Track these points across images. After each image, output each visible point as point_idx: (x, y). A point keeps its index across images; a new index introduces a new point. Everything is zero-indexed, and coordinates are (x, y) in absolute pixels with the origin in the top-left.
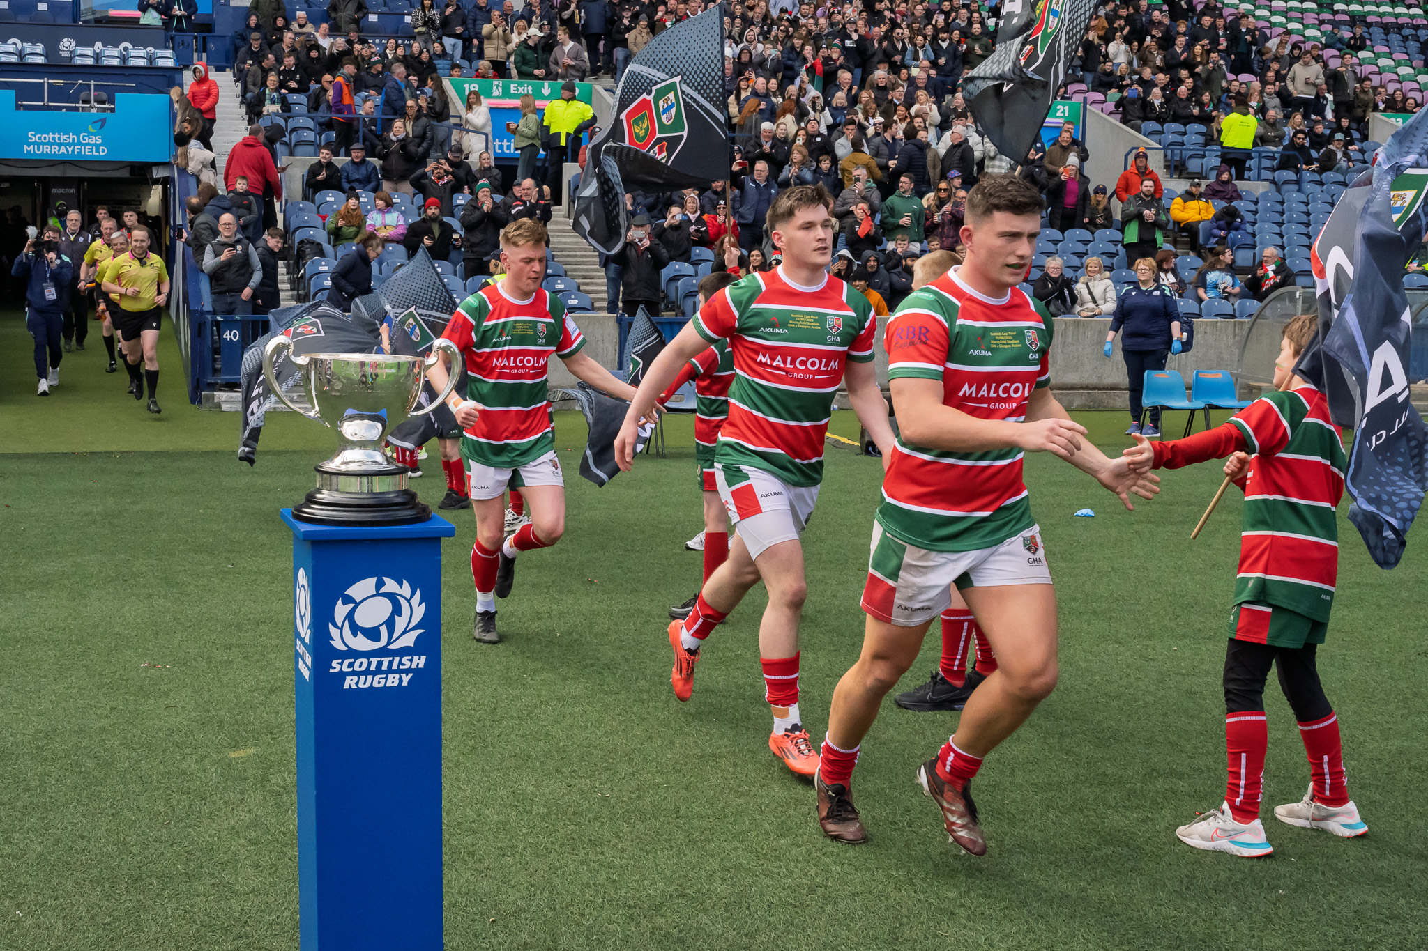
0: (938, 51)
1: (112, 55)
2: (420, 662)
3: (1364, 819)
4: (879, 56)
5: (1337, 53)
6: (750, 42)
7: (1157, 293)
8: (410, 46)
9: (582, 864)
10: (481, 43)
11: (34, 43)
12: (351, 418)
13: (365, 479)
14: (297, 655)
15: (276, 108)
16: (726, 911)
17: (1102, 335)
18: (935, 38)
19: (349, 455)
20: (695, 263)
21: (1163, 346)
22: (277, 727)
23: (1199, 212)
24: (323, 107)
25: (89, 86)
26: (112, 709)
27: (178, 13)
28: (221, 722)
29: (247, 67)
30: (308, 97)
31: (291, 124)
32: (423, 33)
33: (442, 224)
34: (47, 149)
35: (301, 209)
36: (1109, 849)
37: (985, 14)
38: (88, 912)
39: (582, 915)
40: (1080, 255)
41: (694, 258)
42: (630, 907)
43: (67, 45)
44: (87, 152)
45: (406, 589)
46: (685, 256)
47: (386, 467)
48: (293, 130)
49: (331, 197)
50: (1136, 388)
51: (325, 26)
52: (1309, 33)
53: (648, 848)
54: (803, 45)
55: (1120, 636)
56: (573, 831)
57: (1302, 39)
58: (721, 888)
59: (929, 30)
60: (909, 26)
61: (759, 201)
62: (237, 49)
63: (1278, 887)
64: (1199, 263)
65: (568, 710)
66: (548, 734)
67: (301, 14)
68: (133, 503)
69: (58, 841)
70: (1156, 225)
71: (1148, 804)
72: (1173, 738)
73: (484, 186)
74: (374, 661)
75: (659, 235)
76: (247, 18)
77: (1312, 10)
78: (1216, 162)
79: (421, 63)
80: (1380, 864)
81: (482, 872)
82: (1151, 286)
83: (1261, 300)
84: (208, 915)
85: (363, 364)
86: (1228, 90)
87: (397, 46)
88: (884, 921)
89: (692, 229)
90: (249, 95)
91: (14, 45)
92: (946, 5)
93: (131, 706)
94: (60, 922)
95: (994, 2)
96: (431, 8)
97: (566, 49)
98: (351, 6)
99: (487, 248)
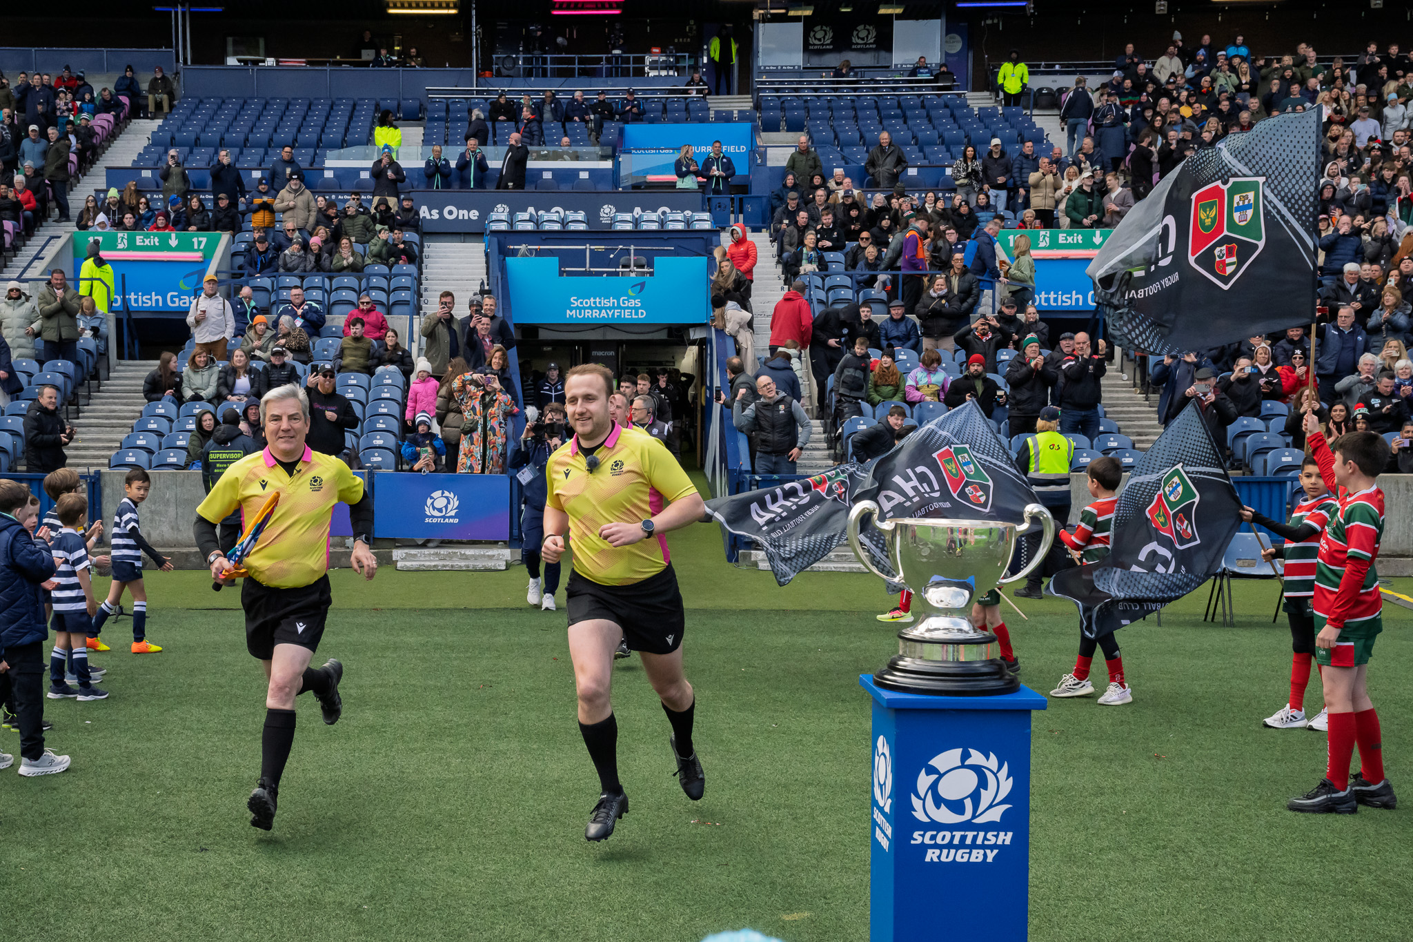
1: (650, 220)
2: (1006, 838)
6: (1333, 177)
8: (951, 199)
10: (1028, 192)
11: (576, 211)
15: (812, 267)
20: (1266, 418)
22: (831, 892)
24: (861, 264)
25: (629, 250)
26: (663, 864)
27: (717, 173)
28: (773, 884)
29: (784, 226)
30: (846, 255)
31: (828, 283)
32: (965, 185)
33: (986, 380)
34: (588, 313)
41: (1264, 412)
43: (607, 211)
44: (627, 316)
45: (992, 762)
46: (1255, 411)
48: (832, 288)
54: (1396, 177)
61: (1343, 348)
62: (773, 209)
67: (838, 171)
73: (1032, 340)
75: (1225, 387)
76: (784, 177)
79: (961, 215)
87: (937, 200)
89: (1262, 381)
90: (785, 255)
91: (557, 213)
93: (683, 862)
96: (974, 158)
97: (1113, 195)
98: (890, 161)
99: (1035, 406)
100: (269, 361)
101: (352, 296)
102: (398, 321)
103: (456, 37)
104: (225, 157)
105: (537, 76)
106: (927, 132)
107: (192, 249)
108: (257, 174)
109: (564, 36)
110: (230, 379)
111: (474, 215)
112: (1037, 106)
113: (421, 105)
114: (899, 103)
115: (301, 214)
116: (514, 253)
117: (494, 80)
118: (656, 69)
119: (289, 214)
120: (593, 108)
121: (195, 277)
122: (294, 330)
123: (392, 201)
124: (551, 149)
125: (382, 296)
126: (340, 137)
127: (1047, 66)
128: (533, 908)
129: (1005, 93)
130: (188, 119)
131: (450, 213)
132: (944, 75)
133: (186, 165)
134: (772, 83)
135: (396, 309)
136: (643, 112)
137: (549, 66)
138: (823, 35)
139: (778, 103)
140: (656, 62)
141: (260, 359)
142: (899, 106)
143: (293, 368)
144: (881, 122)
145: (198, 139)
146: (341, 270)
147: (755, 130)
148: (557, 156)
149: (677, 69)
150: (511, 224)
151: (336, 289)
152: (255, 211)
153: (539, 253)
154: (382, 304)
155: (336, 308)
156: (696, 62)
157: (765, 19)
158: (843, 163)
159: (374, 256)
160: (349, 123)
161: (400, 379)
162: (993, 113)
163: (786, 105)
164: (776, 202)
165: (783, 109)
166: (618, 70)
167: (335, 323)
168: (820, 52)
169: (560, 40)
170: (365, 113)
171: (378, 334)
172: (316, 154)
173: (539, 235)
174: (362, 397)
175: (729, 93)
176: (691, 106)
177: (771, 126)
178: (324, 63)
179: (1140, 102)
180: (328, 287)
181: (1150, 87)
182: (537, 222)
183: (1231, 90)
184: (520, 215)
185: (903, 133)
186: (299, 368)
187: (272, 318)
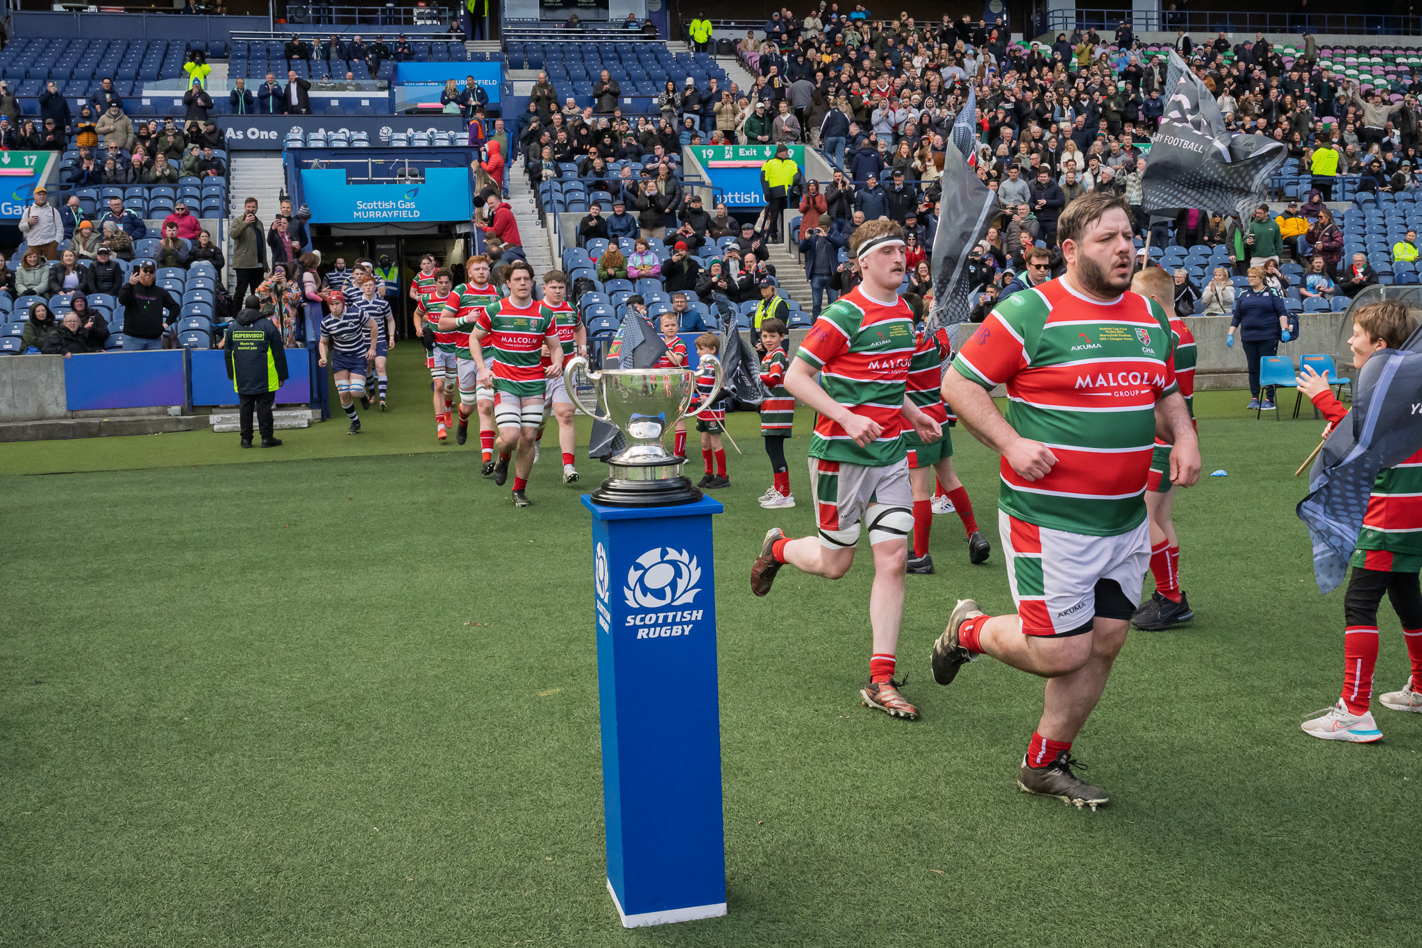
0: (1078, 112)
1: (421, 139)
2: (698, 615)
4: (1033, 114)
5: (1401, 97)
6: (930, 108)
7: (1266, 294)
8: (658, 122)
9: (831, 774)
10: (714, 116)
11: (359, 132)
12: (636, 421)
13: (649, 469)
14: (598, 613)
15: (551, 174)
16: (951, 809)
17: (1224, 330)
18: (1078, 98)
19: (635, 450)
21: (1273, 337)
22: (577, 670)
23: (1295, 227)
24: (590, 172)
25: (404, 163)
27: (474, 103)
28: (531, 668)
30: (578, 165)
31: (565, 187)
32: (668, 111)
33: (690, 261)
34: (372, 214)
35: (576, 254)
36: (1262, 747)
37: (1115, 78)
38: (432, 826)
39: (833, 816)
40: (1203, 266)
42: (872, 808)
43: (385, 132)
44: (404, 215)
45: (685, 557)
47: (665, 459)
48: (567, 192)
49: (599, 243)
50: (1254, 371)
51: (589, 110)
52: (1377, 82)
53: (884, 759)
55: (1256, 572)
56: (821, 748)
57: (1372, 87)
58: (946, 791)
59: (1073, 92)
60: (1056, 90)
63: (1402, 775)
64: (1299, 269)
65: (811, 649)
66: (796, 669)
67: (570, 100)
68: (450, 493)
69: (404, 769)
71: (1290, 709)
72: (1306, 655)
74: (661, 616)
76: (528, 105)
77: (1378, 64)
78: (1308, 187)
79: (666, 135)
81: (749, 783)
82: (1261, 288)
83: (1351, 296)
84: (529, 825)
85: (645, 377)
86: (1314, 130)
87: (647, 122)
90: (531, 164)
91: (343, 133)
92: (1084, 72)
93: (457, 657)
94: (410, 836)
95: (1122, 67)
96: (674, 91)
97: (783, 119)
100: (95, 259)
102: (209, 224)
104: (52, 87)
105: (324, 23)
106: (638, 71)
107: (23, 166)
108: (81, 102)
110: (60, 276)
111: (273, 135)
112: (719, 52)
113: (226, 45)
114: (615, 48)
115: (121, 136)
116: (308, 166)
117: (288, 26)
118: (422, 19)
119: (108, 136)
120: (372, 49)
121: (27, 189)
122: (116, 232)
123: (201, 124)
124: (337, 81)
126: (155, 71)
127: (725, 23)
128: (333, 706)
129: (695, 42)
130: (18, 55)
131: (253, 133)
132: (648, 28)
133: (17, 95)
134: (517, 31)
135: (208, 213)
136: (414, 53)
137: (334, 15)
139: (522, 47)
140: (423, 13)
141: (87, 258)
142: (616, 51)
143: (117, 265)
144: (602, 63)
145: (27, 72)
146: (157, 180)
147: (504, 68)
148: (343, 88)
149: (440, 19)
150: (305, 142)
151: (154, 198)
152: (79, 133)
153: (329, 166)
154: (195, 209)
155: (155, 214)
156: (455, 14)
158: (573, 94)
159: (188, 169)
160: (164, 60)
161: (212, 272)
162: (687, 57)
163: (528, 48)
164: (521, 124)
165: (525, 52)
166: (391, 20)
167: (154, 227)
168: (553, 8)
170: (177, 51)
171: (192, 235)
172: (134, 85)
173: (328, 151)
174: (180, 288)
175: (482, 39)
176: (452, 48)
177: (517, 65)
178: (141, 11)
179: (794, 51)
180: (147, 197)
181: (800, 40)
182: (327, 141)
183: (856, 44)
184: (313, 135)
185: (620, 72)
186: (123, 265)
187: (97, 223)
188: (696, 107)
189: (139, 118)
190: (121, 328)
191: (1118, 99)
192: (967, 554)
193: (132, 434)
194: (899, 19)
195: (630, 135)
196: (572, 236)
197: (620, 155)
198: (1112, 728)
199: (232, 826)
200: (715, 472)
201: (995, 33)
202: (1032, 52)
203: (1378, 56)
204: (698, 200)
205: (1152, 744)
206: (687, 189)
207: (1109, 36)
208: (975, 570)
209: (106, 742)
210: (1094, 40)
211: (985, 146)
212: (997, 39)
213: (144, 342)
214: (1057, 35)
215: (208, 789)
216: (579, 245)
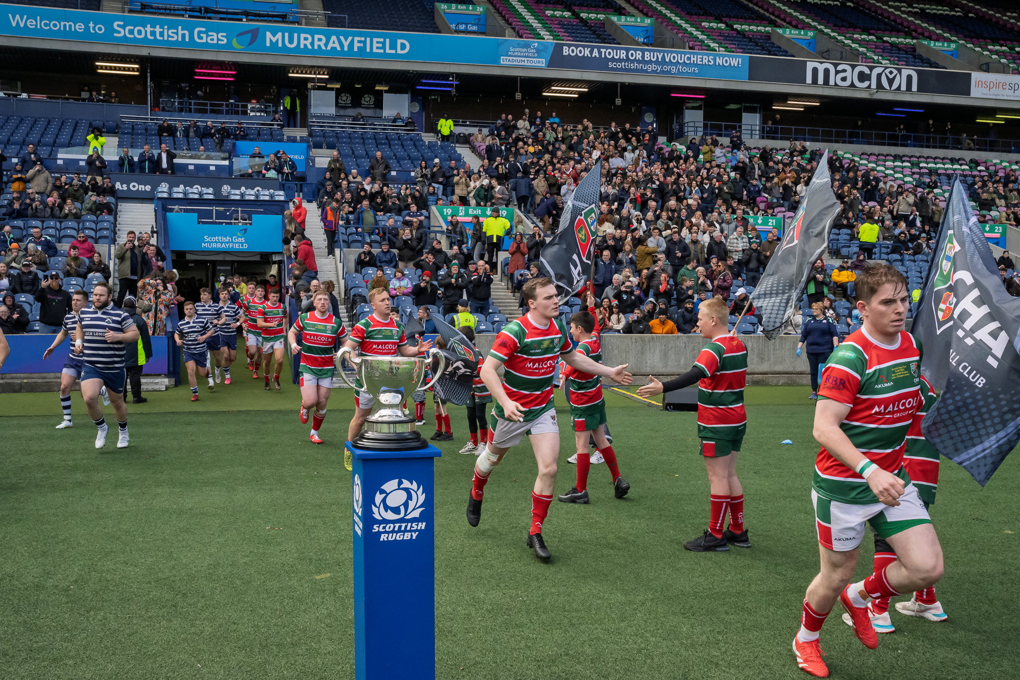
0: (702, 190)
1: (251, 194)
2: (422, 526)
3: (945, 611)
4: (671, 193)
5: (922, 190)
7: (825, 321)
8: (414, 188)
9: (512, 637)
10: (453, 187)
11: (208, 188)
12: (385, 392)
13: (392, 425)
14: (354, 522)
16: (592, 663)
17: (795, 345)
18: (702, 183)
19: (383, 412)
21: (828, 349)
22: (343, 562)
25: (238, 211)
26: (251, 552)
27: (286, 171)
28: (311, 559)
29: (324, 200)
31: (348, 231)
32: (421, 181)
33: (432, 285)
34: (214, 245)
37: (728, 170)
39: (512, 666)
42: (538, 661)
43: (226, 189)
44: (237, 246)
45: (414, 486)
47: (403, 418)
48: (350, 234)
49: (370, 271)
50: (814, 373)
52: (907, 179)
53: (548, 628)
54: (630, 187)
56: (506, 619)
57: (903, 182)
58: (588, 650)
59: (699, 179)
60: (687, 176)
61: (606, 271)
62: (319, 190)
63: (897, 649)
64: (848, 305)
65: (503, 552)
66: (492, 565)
67: (354, 171)
68: (262, 438)
69: (220, 626)
70: (823, 283)
73: (455, 264)
74: (397, 525)
76: (325, 173)
77: (908, 167)
78: (856, 249)
80: (954, 636)
81: (456, 642)
82: (821, 317)
84: (304, 666)
85: (391, 362)
86: (863, 211)
87: (407, 188)
88: (679, 669)
91: (197, 188)
92: (708, 165)
93: (261, 551)
94: (222, 671)
95: (734, 163)
96: (426, 168)
97: (496, 190)
98: (382, 167)
99: (456, 298)
100: (20, 269)
101: (74, 233)
102: (102, 248)
103: (139, 88)
105: (186, 112)
106: (401, 153)
108: (15, 160)
109: (201, 91)
111: (148, 188)
112: (458, 142)
113: (117, 125)
116: (171, 210)
117: (161, 112)
118: (254, 111)
120: (218, 131)
122: (37, 251)
123: (99, 179)
124: (193, 153)
125: (92, 233)
126: (67, 141)
127: (463, 122)
128: (173, 581)
129: (442, 135)
131: (134, 186)
132: (410, 123)
134: (319, 122)
135: (101, 240)
136: (247, 135)
137: (193, 107)
138: (346, 99)
139: (322, 133)
140: (254, 108)
141: (15, 268)
142: (387, 138)
143: (36, 274)
146: (66, 216)
147: (309, 148)
148: (197, 157)
149: (266, 112)
150: (170, 194)
151: (64, 229)
152: (13, 182)
153: (186, 211)
154: (92, 237)
155: (64, 240)
156: (277, 109)
157: (314, 88)
158: (357, 167)
159: (88, 210)
160: (73, 133)
162: (436, 145)
163: (326, 134)
164: (320, 187)
165: (324, 137)
166: (233, 111)
167: (63, 248)
168: (344, 107)
169: (199, 93)
170: (83, 126)
171: (89, 255)
172: (52, 150)
173: (186, 201)
175: (295, 126)
176: (273, 133)
177: (318, 146)
178: (58, 98)
179: (509, 143)
180: (59, 227)
181: (514, 136)
182: (185, 193)
183: (552, 140)
184: (175, 189)
185: (389, 153)
186: (41, 274)
187: (23, 245)
188: (441, 180)
189: (54, 173)
190: (38, 318)
191: (730, 184)
192: (612, 492)
193: (44, 391)
194: (582, 124)
195: (394, 197)
196: (352, 265)
197: (387, 210)
198: (704, 611)
199: (100, 660)
200: (444, 430)
201: (647, 137)
202: (672, 150)
203: (908, 161)
204: (440, 242)
205: (730, 623)
206: (432, 235)
207: (726, 141)
208: (618, 502)
209: (16, 601)
210: (715, 143)
211: (638, 213)
212: (649, 140)
213: (54, 328)
214: (690, 138)
215: (85, 635)
216: (356, 271)
